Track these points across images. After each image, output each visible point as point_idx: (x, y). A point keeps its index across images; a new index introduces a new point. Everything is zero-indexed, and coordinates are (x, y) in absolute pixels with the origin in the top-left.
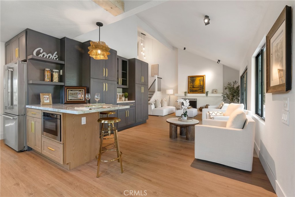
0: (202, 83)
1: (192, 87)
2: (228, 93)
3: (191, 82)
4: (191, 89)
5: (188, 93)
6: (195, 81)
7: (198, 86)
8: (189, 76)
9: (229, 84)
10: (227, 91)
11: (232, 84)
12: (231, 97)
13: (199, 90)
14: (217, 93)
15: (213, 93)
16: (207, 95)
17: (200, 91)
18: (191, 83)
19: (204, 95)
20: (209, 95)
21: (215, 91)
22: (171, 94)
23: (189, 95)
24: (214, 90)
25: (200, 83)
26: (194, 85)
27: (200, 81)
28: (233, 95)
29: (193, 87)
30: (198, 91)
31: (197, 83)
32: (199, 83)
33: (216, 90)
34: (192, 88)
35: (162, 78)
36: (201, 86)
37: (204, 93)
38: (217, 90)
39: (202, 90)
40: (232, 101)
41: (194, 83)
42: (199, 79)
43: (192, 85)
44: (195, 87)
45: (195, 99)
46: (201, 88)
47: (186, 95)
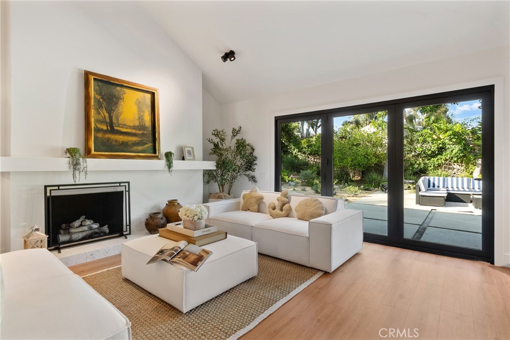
0: (147, 117)
1: (105, 128)
3: (99, 103)
4: (100, 135)
5: (88, 156)
6: (121, 102)
7: (134, 127)
8: (87, 74)
13: (136, 144)
14: (194, 160)
16: (169, 164)
17: (140, 148)
18: (101, 107)
19: (161, 163)
21: (189, 152)
23: (92, 164)
24: (186, 150)
25: (141, 118)
26: (117, 118)
27: (140, 110)
29: (111, 126)
30: (135, 148)
31: (129, 111)
32: (137, 117)
33: (191, 149)
34: (106, 132)
36: (143, 127)
37: (157, 158)
38: (193, 148)
39: (151, 144)
41: (114, 110)
42: (138, 99)
43: (108, 120)
44: (119, 128)
45: (121, 184)
46: (143, 138)
47: (82, 166)
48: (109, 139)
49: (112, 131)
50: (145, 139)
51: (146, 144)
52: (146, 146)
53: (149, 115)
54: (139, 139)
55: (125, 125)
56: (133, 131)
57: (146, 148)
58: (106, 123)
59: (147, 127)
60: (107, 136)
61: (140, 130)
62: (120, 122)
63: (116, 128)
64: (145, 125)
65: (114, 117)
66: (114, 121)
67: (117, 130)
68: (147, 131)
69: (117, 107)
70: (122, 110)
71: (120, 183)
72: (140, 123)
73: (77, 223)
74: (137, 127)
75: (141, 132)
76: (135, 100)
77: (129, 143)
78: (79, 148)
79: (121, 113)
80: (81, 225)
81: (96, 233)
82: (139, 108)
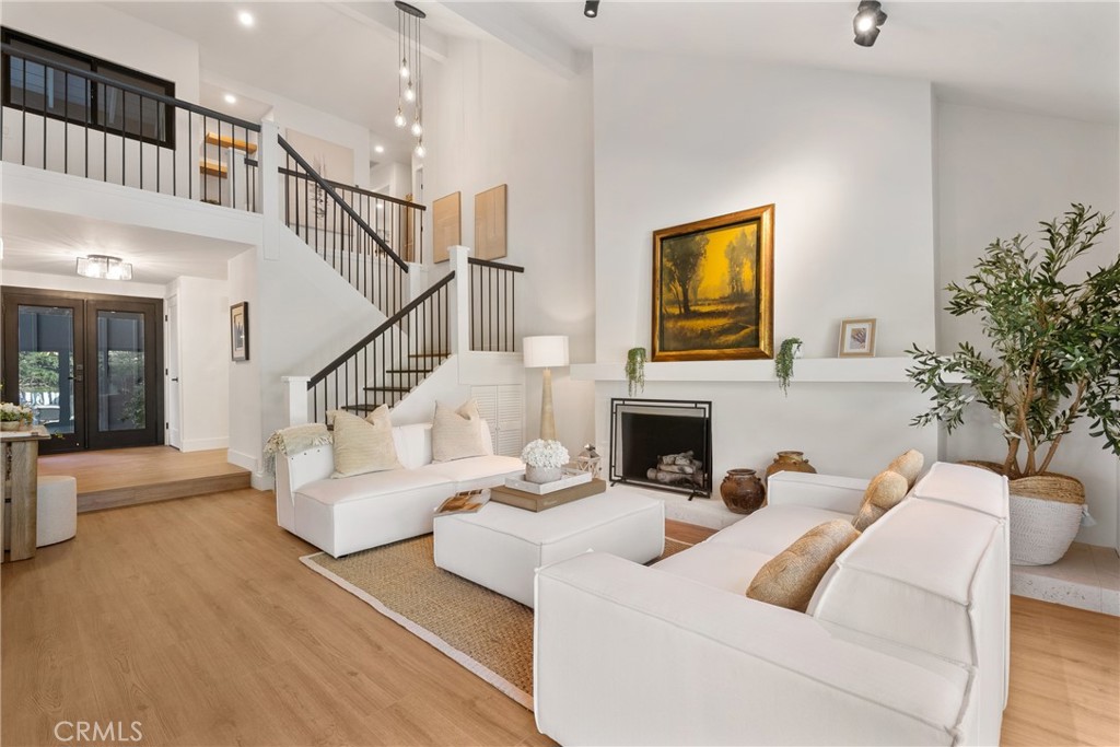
0: (747, 274)
1: (677, 311)
2: (989, 350)
3: (671, 273)
4: (669, 325)
5: (655, 358)
6: (702, 261)
7: (723, 300)
8: (656, 233)
9: (997, 262)
10: (976, 330)
11: (1037, 248)
12: (1018, 387)
13: (724, 331)
14: (870, 354)
15: (836, 351)
16: (785, 370)
17: (732, 338)
18: (672, 279)
19: (765, 369)
20: (800, 368)
21: (859, 337)
22: (554, 369)
23: (652, 370)
24: (849, 329)
25: (735, 279)
26: (695, 293)
27: (735, 263)
28: (1044, 366)
29: (686, 307)
30: (723, 339)
31: (715, 274)
32: (727, 278)
33: (867, 326)
34: (679, 317)
35: (521, 270)
36: (738, 296)
37: (763, 356)
38: (873, 322)
39: (753, 328)
40: (1038, 431)
41: (690, 279)
42: (731, 242)
43: (681, 298)
44: (697, 308)
45: (699, 405)
46: (739, 318)
47: (638, 375)
48: (682, 328)
49: (688, 314)
50: (741, 318)
51: (744, 328)
52: (742, 333)
53: (752, 268)
54: (731, 321)
55: (706, 300)
56: (721, 308)
57: (743, 337)
58: (678, 302)
59: (746, 295)
60: (679, 324)
61: (732, 302)
62: (699, 297)
63: (692, 308)
64: (742, 290)
65: (690, 291)
66: (691, 296)
67: (695, 312)
68: (746, 301)
69: (695, 272)
70: (702, 274)
71: (696, 402)
72: (733, 288)
73: (667, 459)
74: (728, 297)
75: (733, 307)
76: (725, 248)
77: (712, 331)
78: (645, 347)
79: (700, 281)
80: (674, 464)
81: (687, 481)
82: (731, 260)
